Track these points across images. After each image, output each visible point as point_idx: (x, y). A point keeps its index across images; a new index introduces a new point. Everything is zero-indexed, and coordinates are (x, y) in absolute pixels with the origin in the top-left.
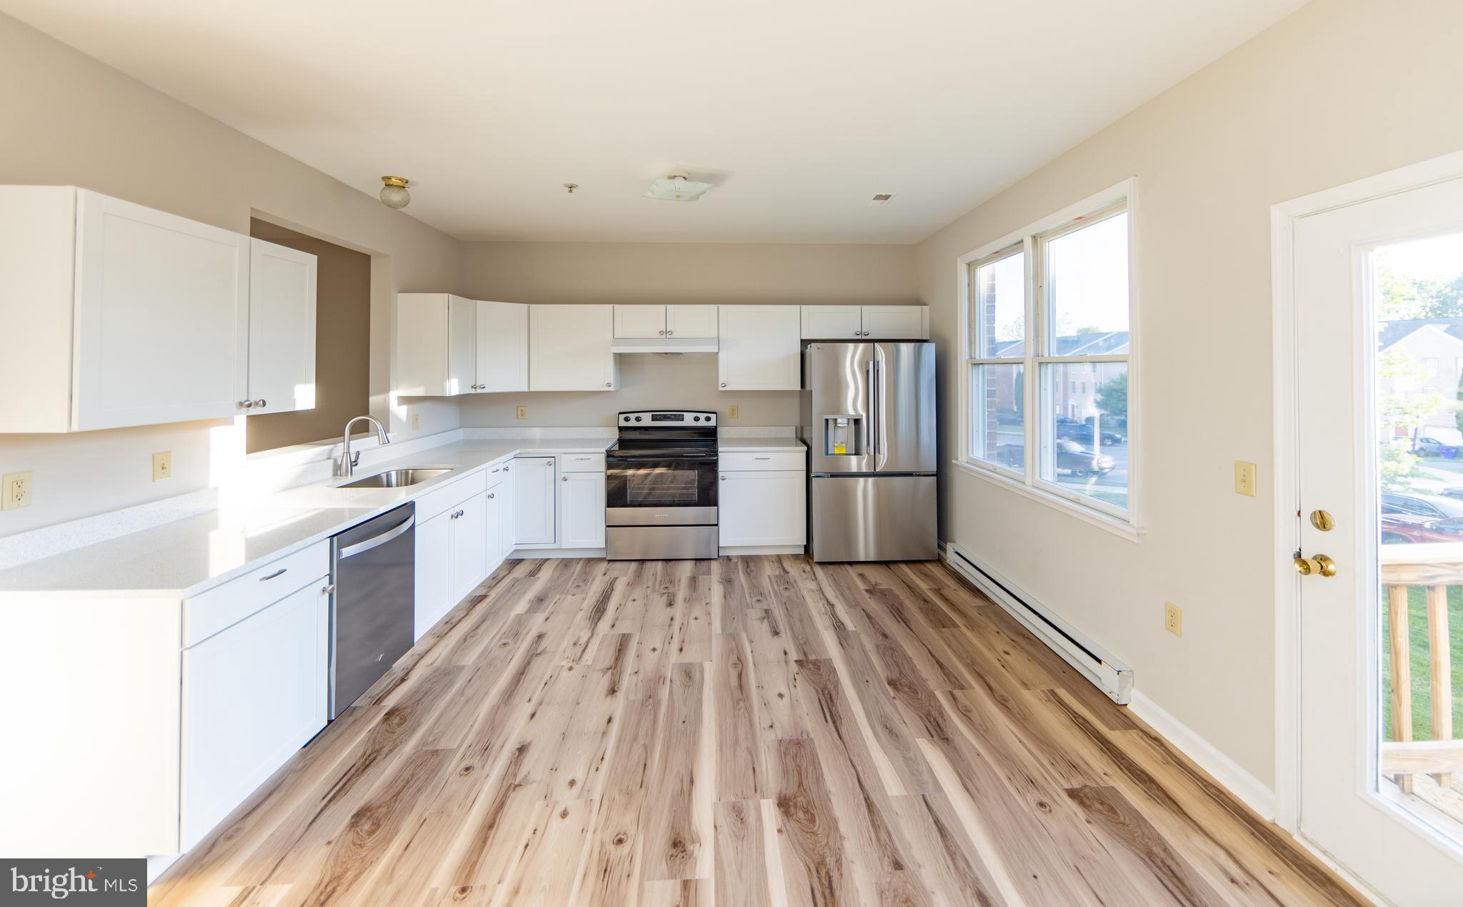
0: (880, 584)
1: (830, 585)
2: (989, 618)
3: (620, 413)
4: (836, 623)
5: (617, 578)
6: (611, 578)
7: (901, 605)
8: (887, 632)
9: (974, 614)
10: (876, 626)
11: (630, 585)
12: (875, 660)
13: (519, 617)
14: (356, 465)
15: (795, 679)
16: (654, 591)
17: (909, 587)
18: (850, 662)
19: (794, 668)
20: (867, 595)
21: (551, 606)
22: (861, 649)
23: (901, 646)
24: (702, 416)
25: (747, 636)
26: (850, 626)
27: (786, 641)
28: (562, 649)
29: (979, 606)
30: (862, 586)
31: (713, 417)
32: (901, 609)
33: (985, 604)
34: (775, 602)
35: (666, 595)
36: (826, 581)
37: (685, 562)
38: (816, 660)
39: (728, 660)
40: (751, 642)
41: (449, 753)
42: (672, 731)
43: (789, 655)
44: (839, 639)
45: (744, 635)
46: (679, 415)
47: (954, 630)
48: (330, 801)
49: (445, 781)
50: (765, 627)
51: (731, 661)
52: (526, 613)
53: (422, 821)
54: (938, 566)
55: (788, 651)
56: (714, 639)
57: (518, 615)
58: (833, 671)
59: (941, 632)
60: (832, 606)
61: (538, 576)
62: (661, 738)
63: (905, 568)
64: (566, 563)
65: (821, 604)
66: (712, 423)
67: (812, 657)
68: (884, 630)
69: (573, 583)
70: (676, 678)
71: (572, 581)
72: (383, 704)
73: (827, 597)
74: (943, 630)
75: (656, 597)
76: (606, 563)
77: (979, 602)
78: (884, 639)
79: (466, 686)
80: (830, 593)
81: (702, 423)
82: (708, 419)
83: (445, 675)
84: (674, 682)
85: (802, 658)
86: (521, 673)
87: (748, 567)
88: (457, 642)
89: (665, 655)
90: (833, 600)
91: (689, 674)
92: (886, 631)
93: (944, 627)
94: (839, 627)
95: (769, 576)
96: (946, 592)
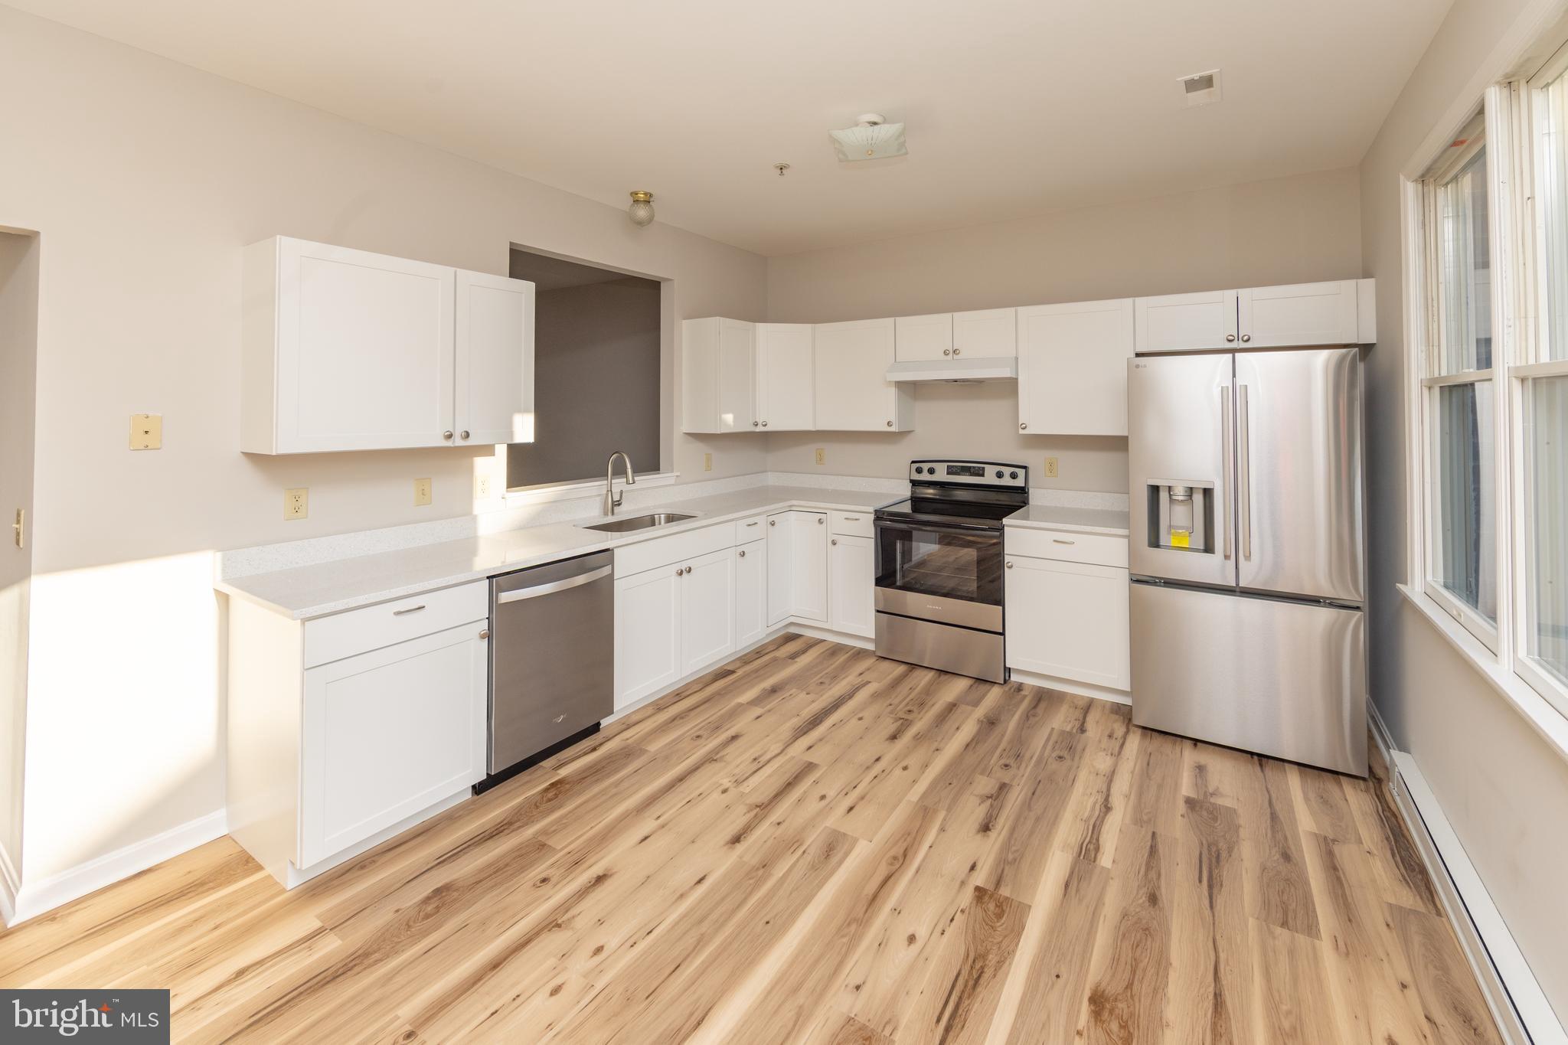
0: (1222, 795)
1: (1132, 772)
2: (1406, 941)
3: (913, 462)
4: (1090, 842)
5: (870, 682)
6: (863, 681)
7: (1230, 850)
8: (1164, 893)
9: (1374, 918)
10: (1153, 875)
11: (876, 696)
12: (1102, 939)
13: (740, 705)
14: (619, 505)
15: (952, 920)
16: (891, 713)
17: (1274, 817)
18: (1057, 924)
19: (967, 896)
20: (1181, 807)
21: (775, 702)
22: (1091, 909)
23: (1168, 933)
24: (1007, 471)
25: (944, 819)
26: (1106, 860)
27: (988, 850)
28: (739, 761)
29: (1401, 908)
30: (1186, 788)
31: (1021, 472)
32: (1224, 855)
33: (1421, 907)
34: (1026, 775)
35: (902, 721)
36: (1131, 764)
37: (962, 678)
38: (1007, 898)
39: (892, 848)
40: (942, 830)
41: (553, 850)
42: (746, 929)
43: (975, 874)
44: (1072, 873)
45: (942, 815)
46: (979, 468)
47: (1302, 939)
48: (439, 863)
49: (520, 884)
50: (980, 812)
51: (892, 853)
52: (747, 703)
53: (464, 925)
54: (1367, 790)
55: (978, 867)
56: (902, 805)
57: (739, 703)
58: (1017, 931)
59: (1271, 933)
60: (1107, 808)
61: (796, 660)
62: (727, 934)
63: (1294, 781)
64: (836, 650)
65: (1092, 800)
66: (1019, 482)
67: (1005, 891)
68: (1159, 887)
69: (821, 677)
70: (812, 851)
71: (819, 676)
72: (559, 772)
73: (1112, 790)
74: (1278, 930)
75: (889, 720)
76: (875, 659)
77: (1407, 898)
78: (1147, 904)
79: (631, 775)
80: (1122, 785)
81: (1007, 481)
82: (1014, 476)
83: (627, 754)
84: (805, 855)
85: (990, 887)
86: (681, 779)
87: (1035, 707)
88: (665, 721)
89: (829, 808)
90: (1118, 801)
91: (833, 847)
92: (1163, 890)
93: (1284, 924)
94: (1087, 852)
95: (1053, 729)
96: (1346, 854)
